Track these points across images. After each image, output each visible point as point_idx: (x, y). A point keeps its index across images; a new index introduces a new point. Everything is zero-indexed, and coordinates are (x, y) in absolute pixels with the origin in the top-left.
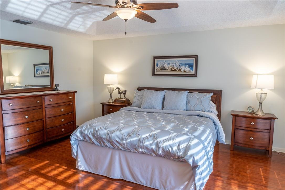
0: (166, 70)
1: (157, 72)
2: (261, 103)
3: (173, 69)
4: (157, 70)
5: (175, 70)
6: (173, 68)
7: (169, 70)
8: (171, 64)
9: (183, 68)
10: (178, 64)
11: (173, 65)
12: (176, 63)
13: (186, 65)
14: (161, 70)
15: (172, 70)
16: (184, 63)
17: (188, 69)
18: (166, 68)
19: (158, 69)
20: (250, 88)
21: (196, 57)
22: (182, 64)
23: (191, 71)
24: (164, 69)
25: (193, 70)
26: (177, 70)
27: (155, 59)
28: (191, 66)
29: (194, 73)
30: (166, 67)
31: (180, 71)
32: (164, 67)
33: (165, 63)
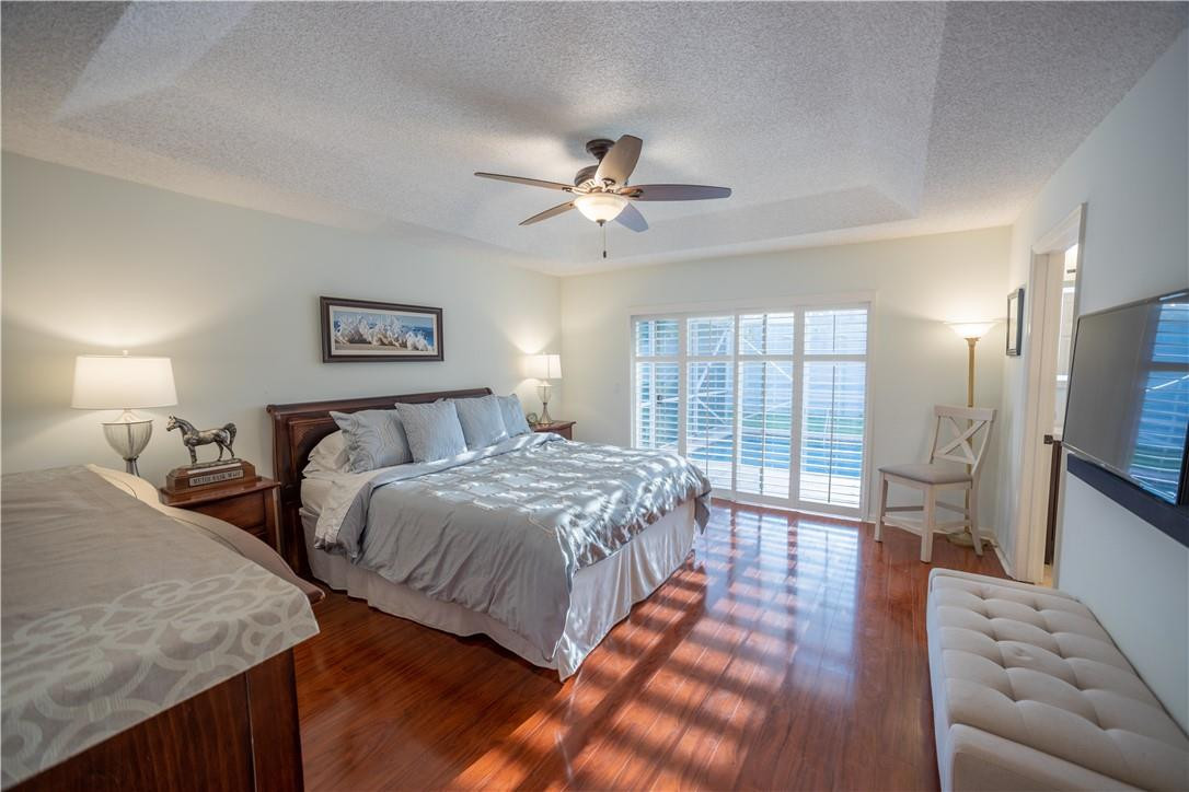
0: (364, 341)
1: (336, 348)
2: (545, 404)
3: (385, 341)
4: (336, 342)
5: (391, 344)
6: (386, 337)
7: (375, 343)
8: (380, 325)
9: (411, 339)
10: (397, 327)
11: (386, 330)
12: (392, 322)
13: (417, 330)
14: (352, 341)
15: (383, 344)
16: (412, 325)
17: (421, 341)
18: (365, 336)
19: (341, 338)
20: (521, 378)
21: (439, 312)
22: (410, 329)
23: (429, 347)
24: (358, 340)
25: (433, 345)
26: (397, 344)
27: (331, 307)
28: (428, 334)
29: (436, 353)
30: (366, 333)
31: (404, 345)
32: (358, 332)
33: (360, 322)
